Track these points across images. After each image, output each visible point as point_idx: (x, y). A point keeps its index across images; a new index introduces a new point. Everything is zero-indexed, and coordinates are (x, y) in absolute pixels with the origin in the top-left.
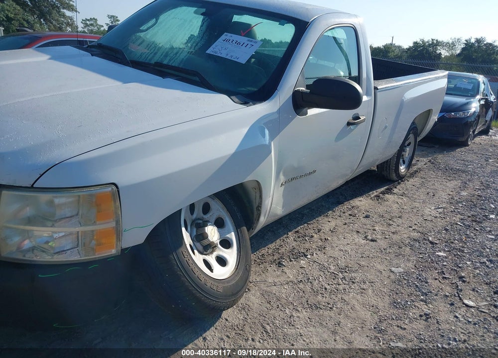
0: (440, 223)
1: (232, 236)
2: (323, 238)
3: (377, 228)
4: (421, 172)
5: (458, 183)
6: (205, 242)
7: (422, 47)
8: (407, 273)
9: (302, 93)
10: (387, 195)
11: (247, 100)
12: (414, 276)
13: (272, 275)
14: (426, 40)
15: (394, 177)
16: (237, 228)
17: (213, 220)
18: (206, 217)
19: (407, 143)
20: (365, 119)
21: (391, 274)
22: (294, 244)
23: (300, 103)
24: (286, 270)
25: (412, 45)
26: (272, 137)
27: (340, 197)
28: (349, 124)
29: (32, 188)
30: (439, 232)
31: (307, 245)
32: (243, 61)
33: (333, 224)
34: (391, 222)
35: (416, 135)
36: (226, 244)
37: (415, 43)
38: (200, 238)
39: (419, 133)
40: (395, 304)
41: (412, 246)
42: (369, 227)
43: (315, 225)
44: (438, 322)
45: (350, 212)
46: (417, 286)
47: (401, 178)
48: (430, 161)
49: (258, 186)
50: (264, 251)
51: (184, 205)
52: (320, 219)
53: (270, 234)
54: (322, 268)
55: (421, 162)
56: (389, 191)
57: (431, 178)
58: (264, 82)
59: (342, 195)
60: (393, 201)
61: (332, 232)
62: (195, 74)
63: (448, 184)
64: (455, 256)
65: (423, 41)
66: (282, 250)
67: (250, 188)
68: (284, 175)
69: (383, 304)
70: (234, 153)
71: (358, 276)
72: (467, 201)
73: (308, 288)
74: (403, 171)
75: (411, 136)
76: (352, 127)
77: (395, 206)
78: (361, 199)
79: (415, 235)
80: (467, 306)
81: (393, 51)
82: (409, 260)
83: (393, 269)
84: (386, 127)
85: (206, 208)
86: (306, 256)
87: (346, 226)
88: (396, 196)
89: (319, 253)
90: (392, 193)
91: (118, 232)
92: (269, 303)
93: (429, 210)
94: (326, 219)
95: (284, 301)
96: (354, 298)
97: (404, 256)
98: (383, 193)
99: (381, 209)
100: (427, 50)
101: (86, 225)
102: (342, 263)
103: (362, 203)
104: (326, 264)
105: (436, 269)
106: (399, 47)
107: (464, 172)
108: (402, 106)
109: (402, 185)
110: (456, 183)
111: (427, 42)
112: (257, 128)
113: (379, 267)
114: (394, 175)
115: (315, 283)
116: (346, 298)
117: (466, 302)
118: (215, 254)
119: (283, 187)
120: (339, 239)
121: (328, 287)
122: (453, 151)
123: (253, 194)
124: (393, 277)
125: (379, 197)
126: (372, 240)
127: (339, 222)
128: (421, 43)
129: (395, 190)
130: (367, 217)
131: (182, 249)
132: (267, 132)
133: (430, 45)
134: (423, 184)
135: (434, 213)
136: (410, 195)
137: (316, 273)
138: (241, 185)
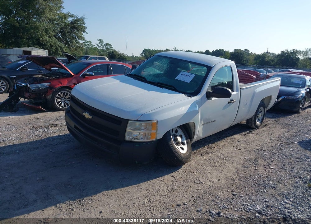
0: (270, 144)
1: (185, 141)
2: (219, 148)
3: (242, 145)
4: (269, 125)
5: (286, 130)
6: (177, 142)
7: (287, 54)
8: (251, 159)
9: (210, 92)
10: (249, 134)
11: (190, 95)
12: (253, 160)
13: (199, 157)
14: (289, 50)
15: (254, 126)
16: (187, 139)
17: (179, 135)
18: (177, 134)
19: (260, 111)
20: (236, 101)
21: (245, 159)
22: (207, 149)
23: (209, 96)
24: (204, 156)
25: (280, 53)
26: (199, 108)
27: (228, 134)
28: (229, 103)
29: (137, 120)
30: (269, 147)
31: (213, 150)
32: (189, 82)
33: (223, 144)
34: (248, 144)
35: (265, 108)
36: (183, 144)
37: (282, 52)
38: (176, 140)
39: (266, 107)
40: (244, 167)
41: (255, 151)
42: (239, 145)
43: (216, 144)
44: (258, 172)
45: (231, 140)
46: (253, 163)
47: (257, 127)
48: (276, 120)
49: (194, 124)
50: (195, 151)
51: (171, 129)
52: (218, 142)
53: (197, 146)
54: (218, 157)
55: (271, 121)
56: (251, 132)
57: (273, 127)
58: (196, 89)
59: (229, 134)
60: (251, 136)
61: (223, 146)
62: (172, 86)
63: (280, 130)
64: (272, 155)
65: (287, 51)
66: (202, 151)
67: (191, 125)
68: (203, 121)
69: (240, 167)
70: (186, 113)
71: (231, 159)
72: (286, 137)
73: (212, 161)
74: (258, 124)
75: (262, 108)
76: (230, 104)
77: (252, 138)
78: (237, 135)
79: (258, 148)
80: (271, 168)
81: (268, 57)
82: (252, 155)
83: (245, 158)
84: (247, 104)
85: (177, 131)
86: (212, 153)
87: (229, 145)
88: (253, 134)
89: (217, 152)
90: (251, 133)
91: (156, 134)
92: (199, 165)
93: (267, 140)
94: (221, 142)
95: (203, 164)
96: (229, 165)
97: (251, 154)
98: (248, 133)
99: (245, 139)
100: (290, 56)
101: (149, 131)
102: (226, 155)
103: (237, 137)
104: (219, 156)
105: (263, 158)
106: (273, 54)
107: (291, 125)
108: (254, 94)
109: (258, 130)
110: (285, 130)
111: (290, 51)
112: (194, 105)
113: (240, 157)
114: (254, 125)
115: (215, 160)
116: (226, 165)
117: (271, 167)
118: (180, 146)
119: (203, 126)
120: (225, 149)
121: (219, 161)
122: (290, 115)
123: (192, 128)
124: (245, 160)
125: (245, 134)
126: (239, 149)
127: (226, 143)
128: (286, 52)
129: (253, 132)
130: (238, 142)
131: (171, 141)
132: (197, 106)
133: (291, 53)
134: (268, 130)
135: (269, 141)
136: (260, 134)
137: (215, 158)
138: (188, 124)
